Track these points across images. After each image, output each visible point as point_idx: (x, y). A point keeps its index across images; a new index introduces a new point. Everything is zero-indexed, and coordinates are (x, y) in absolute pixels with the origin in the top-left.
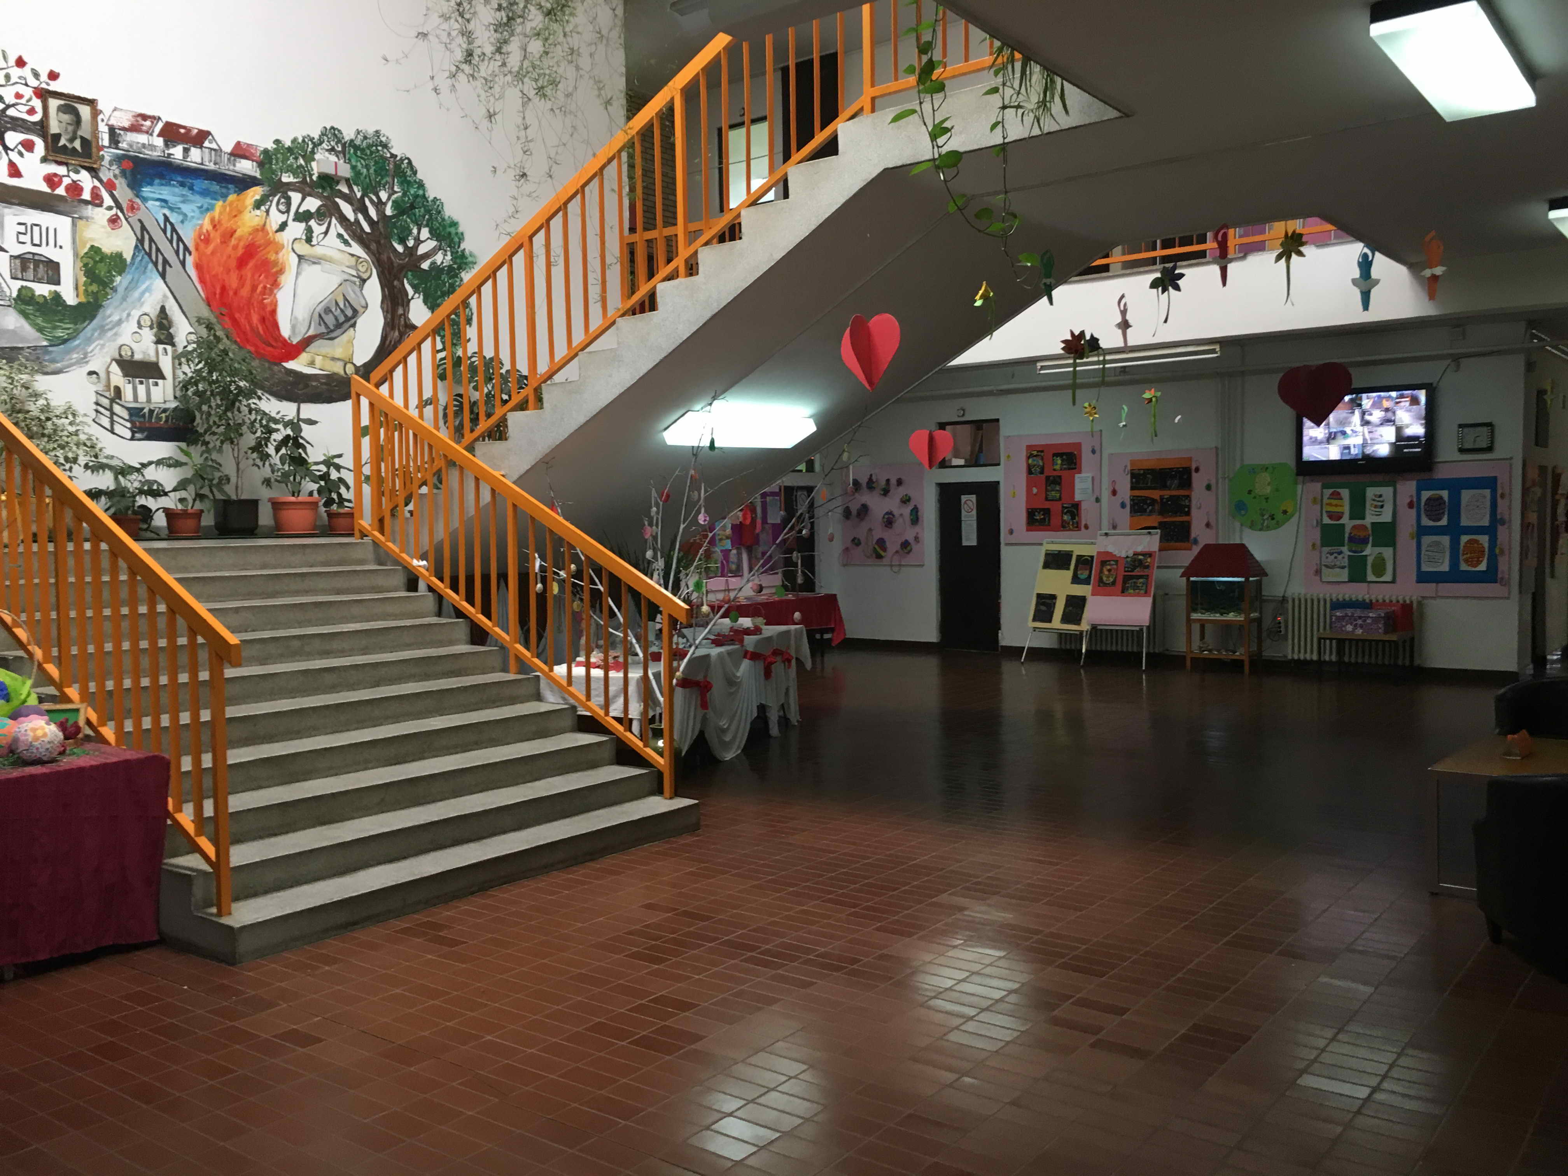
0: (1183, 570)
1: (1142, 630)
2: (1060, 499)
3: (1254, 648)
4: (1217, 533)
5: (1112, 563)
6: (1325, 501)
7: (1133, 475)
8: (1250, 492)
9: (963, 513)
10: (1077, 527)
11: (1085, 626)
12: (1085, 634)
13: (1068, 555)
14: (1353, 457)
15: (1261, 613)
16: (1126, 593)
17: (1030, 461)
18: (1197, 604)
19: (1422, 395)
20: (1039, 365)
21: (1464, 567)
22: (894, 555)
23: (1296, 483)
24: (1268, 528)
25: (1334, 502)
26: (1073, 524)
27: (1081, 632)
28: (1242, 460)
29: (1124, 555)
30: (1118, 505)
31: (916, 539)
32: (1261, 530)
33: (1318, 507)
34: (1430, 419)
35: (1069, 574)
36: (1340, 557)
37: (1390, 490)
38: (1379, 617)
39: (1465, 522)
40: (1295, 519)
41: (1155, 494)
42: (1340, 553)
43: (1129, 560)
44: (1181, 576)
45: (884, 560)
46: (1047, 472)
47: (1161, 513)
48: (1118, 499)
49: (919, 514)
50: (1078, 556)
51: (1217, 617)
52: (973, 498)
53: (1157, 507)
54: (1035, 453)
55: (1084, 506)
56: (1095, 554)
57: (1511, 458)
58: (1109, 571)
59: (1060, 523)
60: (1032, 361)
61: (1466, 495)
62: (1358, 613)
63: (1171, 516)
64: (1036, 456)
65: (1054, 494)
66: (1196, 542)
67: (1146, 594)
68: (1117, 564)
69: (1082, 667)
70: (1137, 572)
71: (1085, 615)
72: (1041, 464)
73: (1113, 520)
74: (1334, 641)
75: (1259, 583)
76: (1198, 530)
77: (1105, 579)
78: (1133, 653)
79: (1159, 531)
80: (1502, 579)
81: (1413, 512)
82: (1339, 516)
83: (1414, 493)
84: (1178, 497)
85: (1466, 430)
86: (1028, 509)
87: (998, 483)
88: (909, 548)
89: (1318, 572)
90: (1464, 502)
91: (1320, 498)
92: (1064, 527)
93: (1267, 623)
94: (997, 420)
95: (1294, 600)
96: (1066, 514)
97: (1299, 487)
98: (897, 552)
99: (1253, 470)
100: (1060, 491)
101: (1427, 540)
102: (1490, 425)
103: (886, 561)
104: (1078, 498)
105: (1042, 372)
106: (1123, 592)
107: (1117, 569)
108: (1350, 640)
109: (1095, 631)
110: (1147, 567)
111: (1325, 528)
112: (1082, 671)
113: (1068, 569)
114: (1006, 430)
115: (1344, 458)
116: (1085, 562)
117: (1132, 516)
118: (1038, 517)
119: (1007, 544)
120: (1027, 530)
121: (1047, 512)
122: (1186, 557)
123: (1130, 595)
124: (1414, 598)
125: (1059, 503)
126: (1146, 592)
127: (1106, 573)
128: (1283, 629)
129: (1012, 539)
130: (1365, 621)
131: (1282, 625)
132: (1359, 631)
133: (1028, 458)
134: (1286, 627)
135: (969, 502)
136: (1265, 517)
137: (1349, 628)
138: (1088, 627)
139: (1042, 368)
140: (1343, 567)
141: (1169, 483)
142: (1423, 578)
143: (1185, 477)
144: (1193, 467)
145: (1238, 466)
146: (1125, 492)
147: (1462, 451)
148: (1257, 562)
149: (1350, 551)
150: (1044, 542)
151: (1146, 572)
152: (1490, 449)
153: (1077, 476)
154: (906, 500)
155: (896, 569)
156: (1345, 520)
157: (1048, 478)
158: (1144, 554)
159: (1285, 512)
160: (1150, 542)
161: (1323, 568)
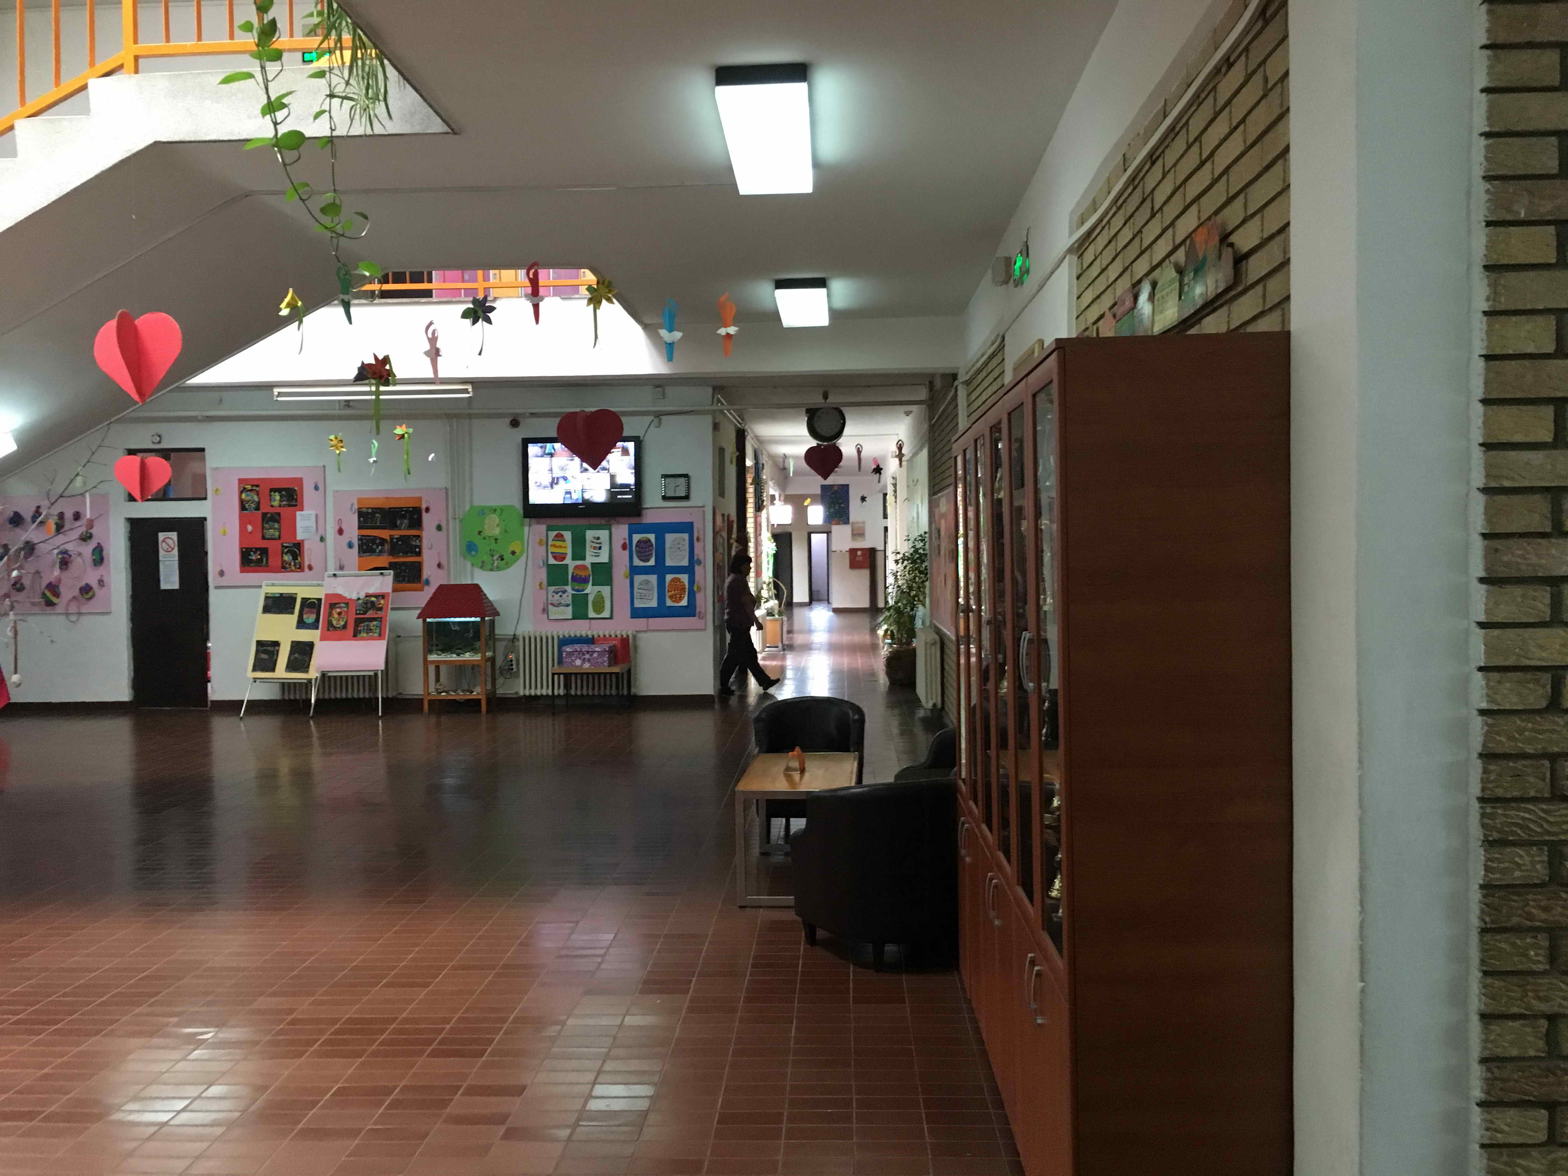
0: (419, 611)
1: (376, 675)
2: (279, 538)
3: (489, 687)
4: (449, 573)
5: (342, 605)
6: (550, 542)
7: (361, 514)
8: (480, 533)
9: (162, 553)
10: (300, 568)
11: (313, 674)
12: (313, 682)
13: (291, 599)
14: (573, 501)
15: (494, 652)
16: (359, 636)
17: (244, 496)
18: (432, 646)
19: (631, 446)
20: (276, 391)
21: (669, 603)
22: (70, 601)
23: (523, 525)
24: (498, 568)
25: (558, 543)
26: (295, 565)
27: (310, 681)
28: (471, 501)
29: (354, 597)
30: (345, 545)
31: (101, 583)
32: (491, 570)
33: (544, 548)
34: (638, 468)
35: (293, 618)
36: (564, 596)
37: (607, 532)
38: (605, 651)
39: (669, 562)
40: (523, 558)
41: (385, 534)
42: (564, 592)
43: (360, 602)
44: (418, 618)
45: (57, 607)
46: (264, 508)
47: (393, 552)
48: (345, 539)
49: (104, 553)
50: (303, 599)
51: (454, 657)
52: (174, 535)
53: (387, 547)
54: (249, 487)
55: (306, 546)
56: (323, 597)
57: (703, 507)
58: (340, 614)
59: (279, 564)
60: (268, 387)
61: (670, 538)
62: (585, 648)
63: (402, 557)
64: (251, 490)
65: (271, 532)
66: (427, 582)
67: (381, 636)
68: (347, 607)
69: (312, 717)
70: (370, 614)
71: (313, 662)
72: (257, 500)
73: (340, 560)
74: (562, 676)
75: (492, 623)
76: (429, 570)
77: (334, 623)
78: (364, 699)
79: (392, 572)
80: (700, 613)
81: (627, 552)
82: (562, 557)
83: (627, 537)
84: (409, 537)
85: (668, 480)
86: (241, 549)
87: (205, 519)
88: (90, 594)
89: (545, 611)
90: (668, 545)
91: (544, 539)
92: (284, 568)
93: (499, 662)
94: (202, 450)
95: (524, 638)
96: (286, 553)
97: (526, 529)
98: (74, 598)
99: (483, 512)
100: (279, 530)
101: (638, 579)
102: (686, 476)
103: (59, 609)
104: (299, 537)
105: (279, 399)
106: (355, 635)
107: (347, 612)
108: (576, 674)
109: (325, 678)
110: (381, 609)
111: (550, 567)
112: (312, 722)
113: (292, 613)
114: (212, 461)
115: (566, 502)
116: (311, 605)
117: (360, 556)
118: (254, 557)
119: (217, 587)
120: (242, 571)
121: (264, 551)
122: (422, 597)
123: (363, 639)
124: (630, 633)
125: (278, 543)
126: (380, 635)
127: (336, 616)
128: (514, 667)
129: (224, 581)
130: (591, 655)
131: (514, 663)
132: (587, 665)
133: (242, 492)
134: (518, 664)
135: (168, 542)
136: (495, 558)
137: (578, 662)
138: (318, 675)
139: (280, 394)
140: (568, 605)
141: (398, 522)
142: (636, 613)
143: (415, 517)
144: (424, 507)
145: (468, 507)
146: (353, 532)
147: (665, 498)
148: (490, 602)
149: (573, 590)
150: (263, 585)
151: (380, 614)
152: (687, 498)
153: (298, 513)
154: (86, 538)
155: (73, 618)
156: (568, 561)
157: (264, 515)
158: (376, 596)
159: (513, 553)
160: (383, 583)
161: (550, 607)
